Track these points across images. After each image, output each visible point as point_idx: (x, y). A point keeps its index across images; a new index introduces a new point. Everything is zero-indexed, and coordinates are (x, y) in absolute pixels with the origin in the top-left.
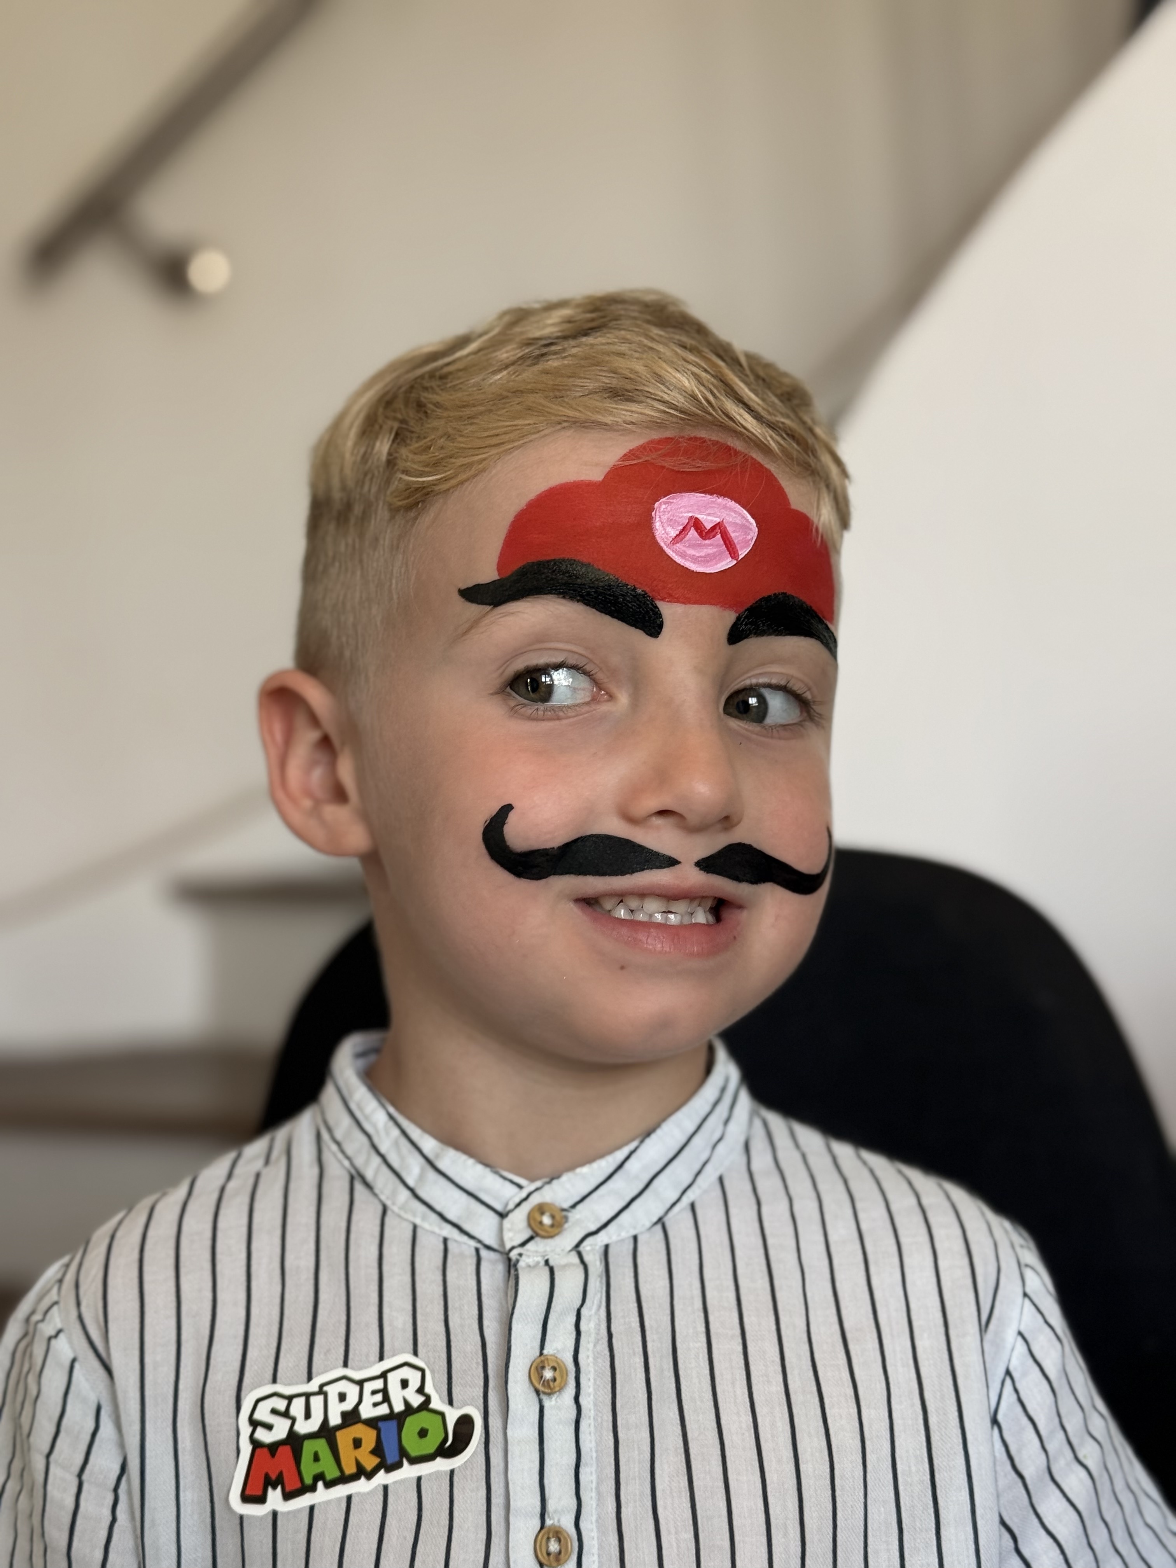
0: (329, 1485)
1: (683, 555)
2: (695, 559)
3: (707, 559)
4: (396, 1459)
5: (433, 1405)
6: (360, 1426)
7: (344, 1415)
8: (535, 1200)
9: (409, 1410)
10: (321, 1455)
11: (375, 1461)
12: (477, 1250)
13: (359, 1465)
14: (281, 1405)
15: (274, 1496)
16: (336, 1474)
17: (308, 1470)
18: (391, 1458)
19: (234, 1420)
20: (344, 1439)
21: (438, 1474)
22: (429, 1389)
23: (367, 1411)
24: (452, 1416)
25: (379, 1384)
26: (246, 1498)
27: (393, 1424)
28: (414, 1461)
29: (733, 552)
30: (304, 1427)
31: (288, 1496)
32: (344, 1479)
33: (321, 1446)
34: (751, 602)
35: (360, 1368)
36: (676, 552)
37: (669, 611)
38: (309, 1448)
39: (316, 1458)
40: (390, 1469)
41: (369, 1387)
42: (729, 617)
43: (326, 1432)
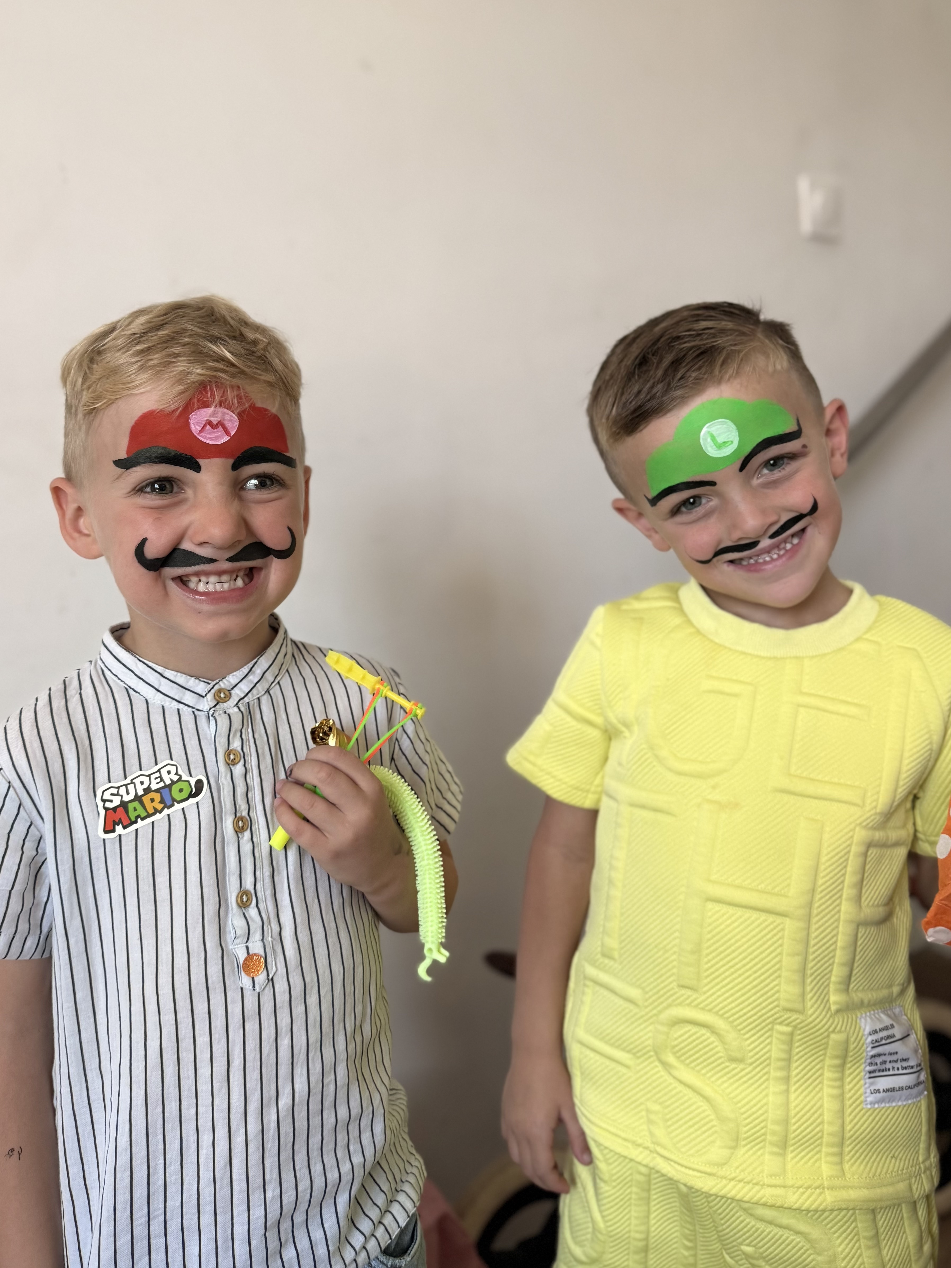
0: (143, 819)
1: (206, 438)
2: (211, 439)
3: (217, 438)
4: (171, 803)
5: (183, 779)
6: (152, 793)
7: (144, 790)
8: (217, 687)
9: (173, 783)
10: (137, 808)
11: (162, 805)
12: (193, 712)
13: (154, 808)
14: (115, 791)
15: (119, 829)
16: (145, 814)
17: (133, 816)
18: (169, 802)
19: (94, 801)
20: (146, 799)
21: (191, 805)
22: (180, 772)
23: (154, 787)
24: (193, 781)
25: (158, 775)
26: (106, 832)
27: (167, 789)
28: (179, 802)
29: (228, 433)
30: (126, 798)
31: (125, 827)
32: (149, 816)
33: (136, 804)
34: (238, 454)
35: (147, 770)
36: (202, 437)
37: (202, 462)
38: (131, 806)
39: (135, 809)
40: (168, 808)
41: (153, 777)
42: (231, 461)
43: (138, 798)
